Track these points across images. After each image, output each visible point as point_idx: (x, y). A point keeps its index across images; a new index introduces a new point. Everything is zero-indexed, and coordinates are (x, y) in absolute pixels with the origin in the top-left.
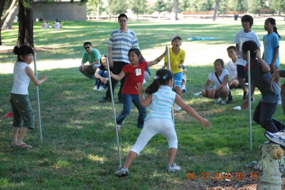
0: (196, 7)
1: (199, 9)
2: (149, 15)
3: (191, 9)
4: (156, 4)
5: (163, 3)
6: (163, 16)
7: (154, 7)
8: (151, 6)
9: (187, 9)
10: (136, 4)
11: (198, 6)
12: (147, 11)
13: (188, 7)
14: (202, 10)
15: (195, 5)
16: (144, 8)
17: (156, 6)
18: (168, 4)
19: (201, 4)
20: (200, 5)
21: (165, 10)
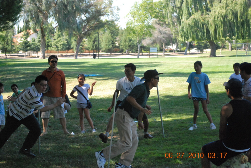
0: (57, 47)
1: (59, 48)
2: (16, 54)
3: (53, 49)
4: (23, 44)
5: (28, 44)
6: (29, 55)
7: (21, 47)
8: (18, 46)
9: (49, 48)
10: (4, 44)
11: (59, 46)
12: (14, 50)
13: (50, 47)
14: (62, 50)
15: (56, 45)
16: (12, 48)
17: (22, 46)
18: (32, 44)
19: (62, 44)
20: (60, 45)
21: (30, 50)
